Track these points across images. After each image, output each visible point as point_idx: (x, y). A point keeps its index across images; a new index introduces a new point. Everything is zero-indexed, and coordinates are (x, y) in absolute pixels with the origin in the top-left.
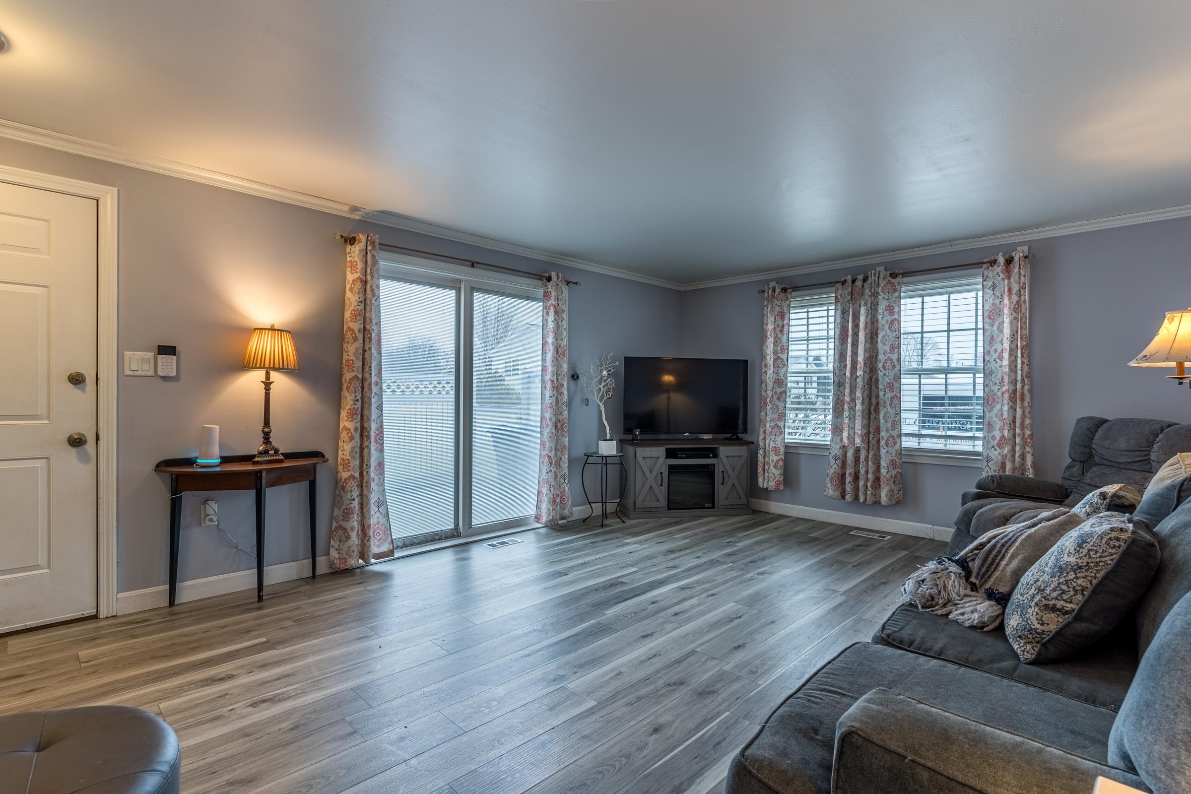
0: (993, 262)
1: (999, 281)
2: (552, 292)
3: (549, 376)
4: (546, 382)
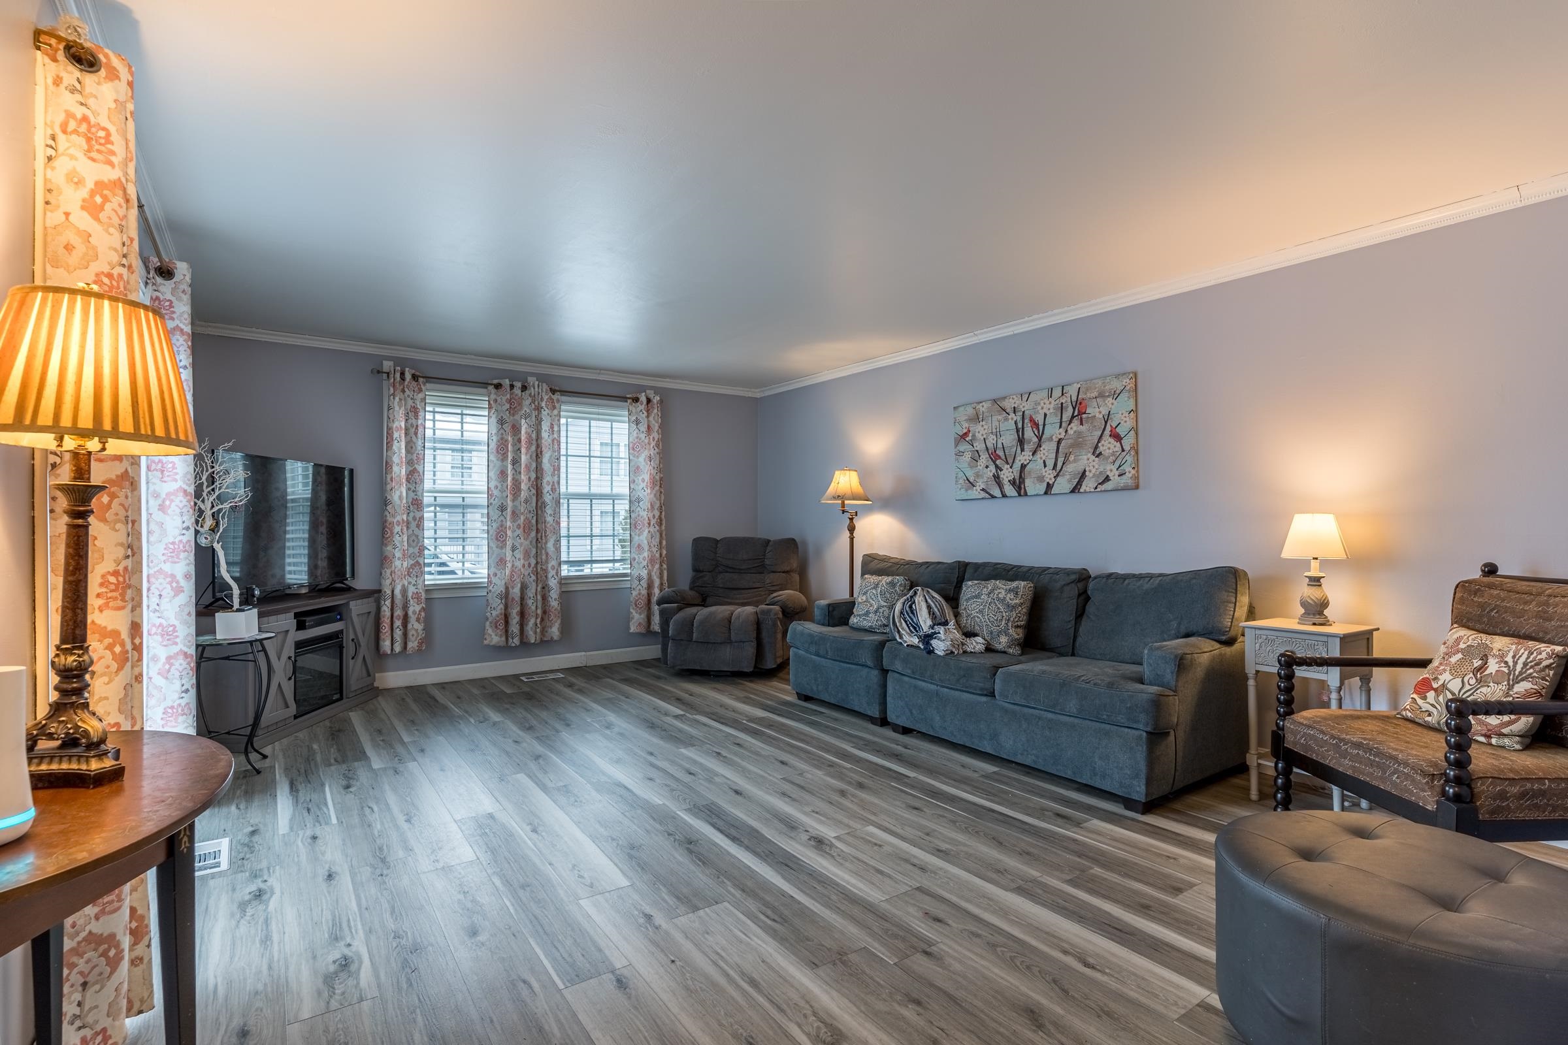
0: (636, 400)
1: (642, 418)
2: (175, 303)
3: (180, 484)
4: (163, 496)
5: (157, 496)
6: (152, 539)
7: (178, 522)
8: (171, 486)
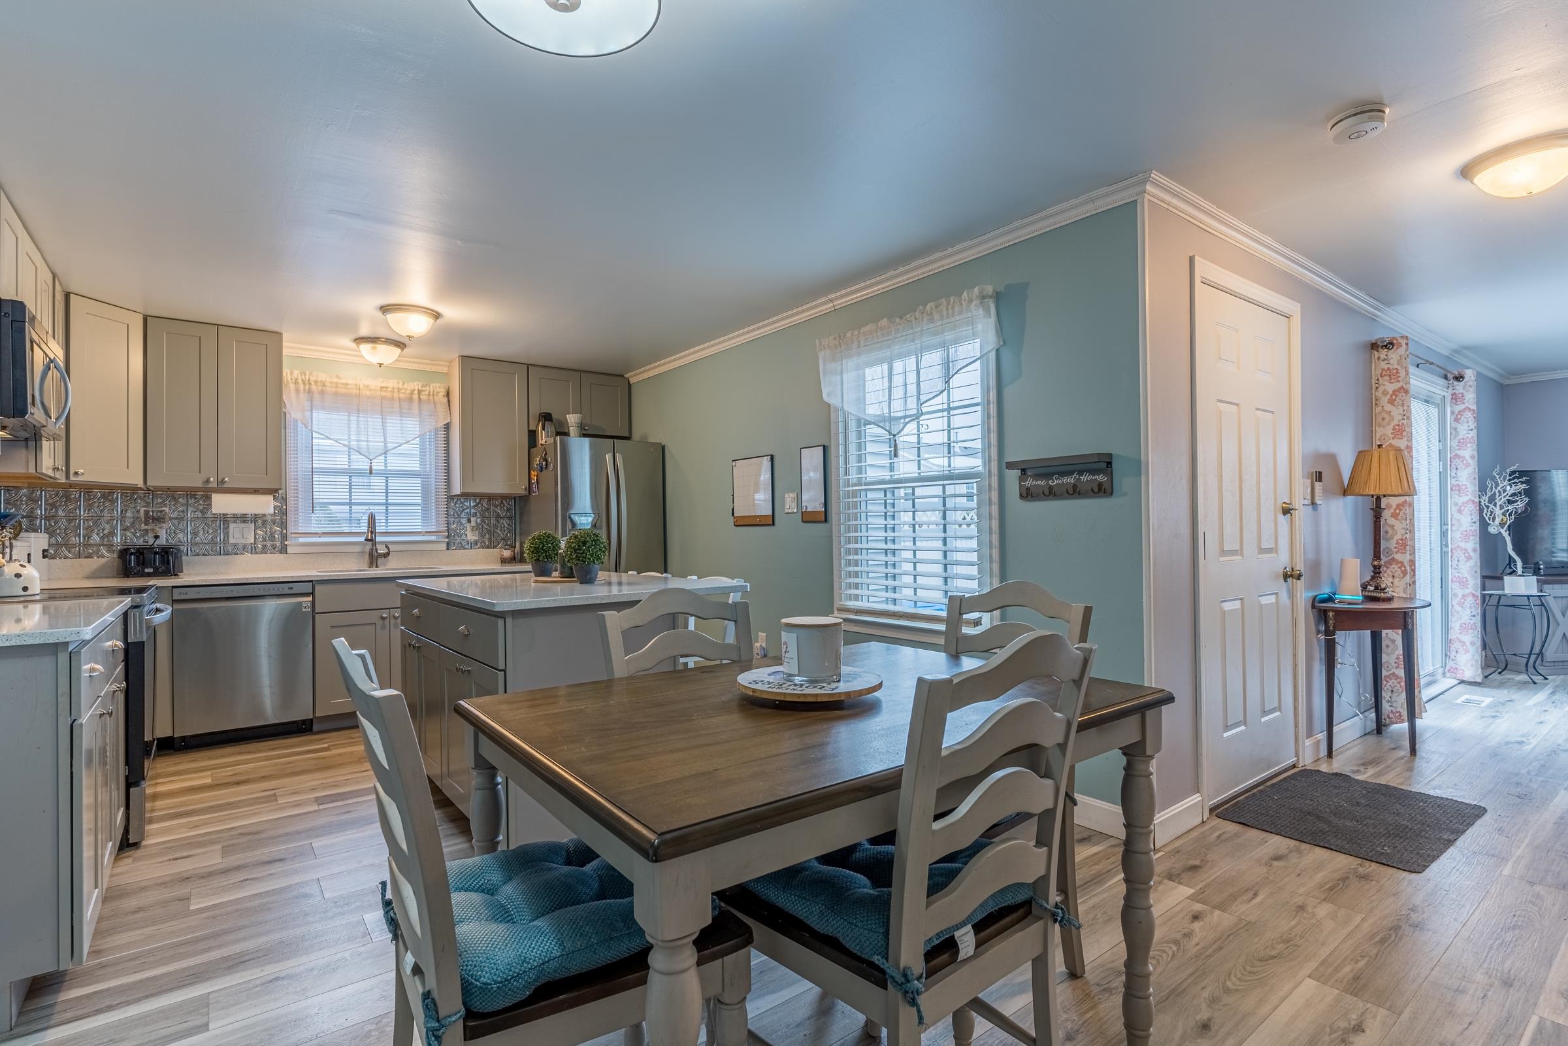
2: (1465, 394)
3: (1470, 497)
4: (1460, 504)
5: (1456, 504)
6: (1453, 529)
7: (1469, 519)
8: (1465, 499)
